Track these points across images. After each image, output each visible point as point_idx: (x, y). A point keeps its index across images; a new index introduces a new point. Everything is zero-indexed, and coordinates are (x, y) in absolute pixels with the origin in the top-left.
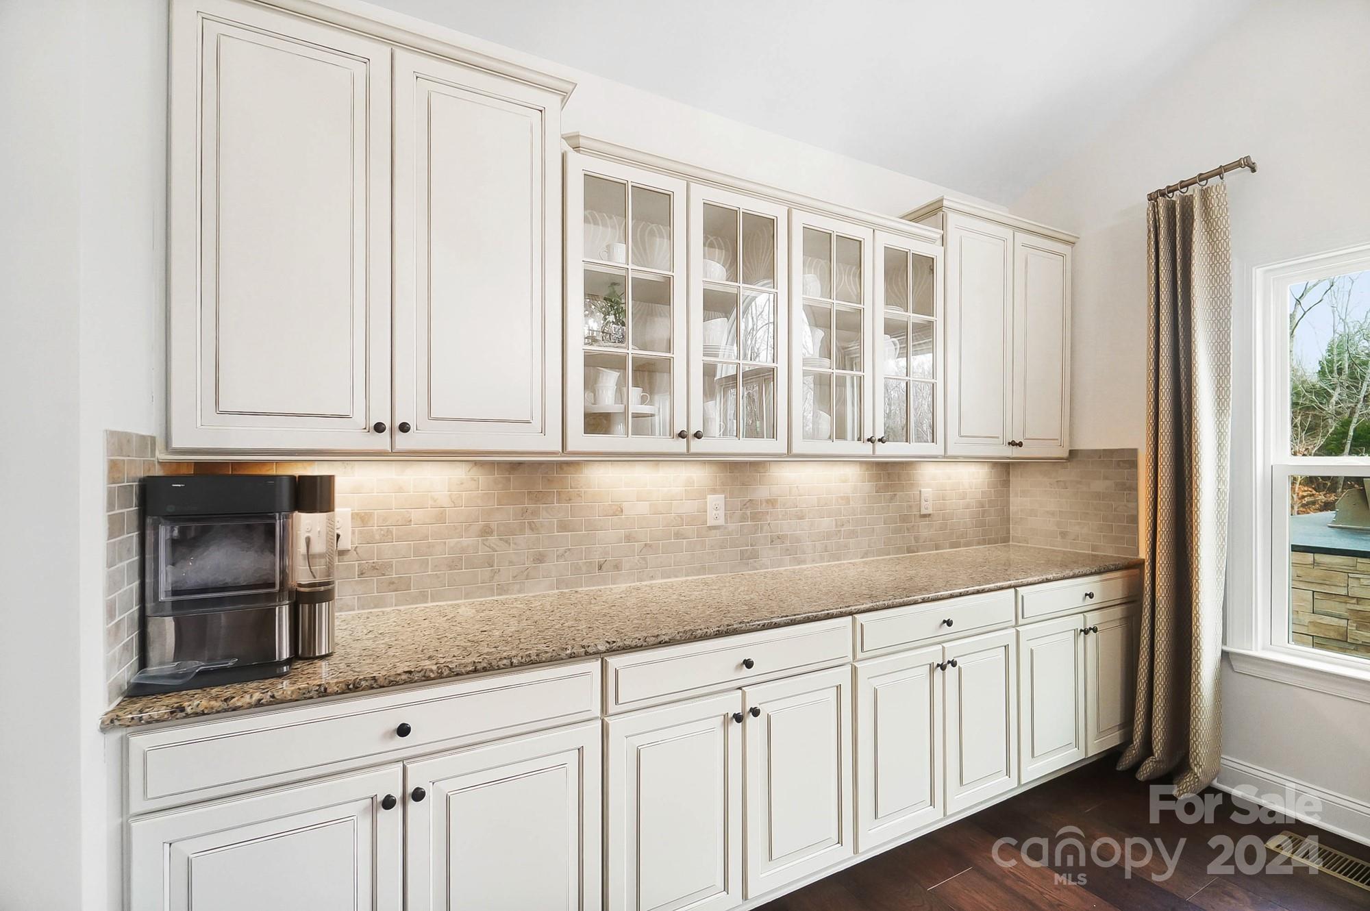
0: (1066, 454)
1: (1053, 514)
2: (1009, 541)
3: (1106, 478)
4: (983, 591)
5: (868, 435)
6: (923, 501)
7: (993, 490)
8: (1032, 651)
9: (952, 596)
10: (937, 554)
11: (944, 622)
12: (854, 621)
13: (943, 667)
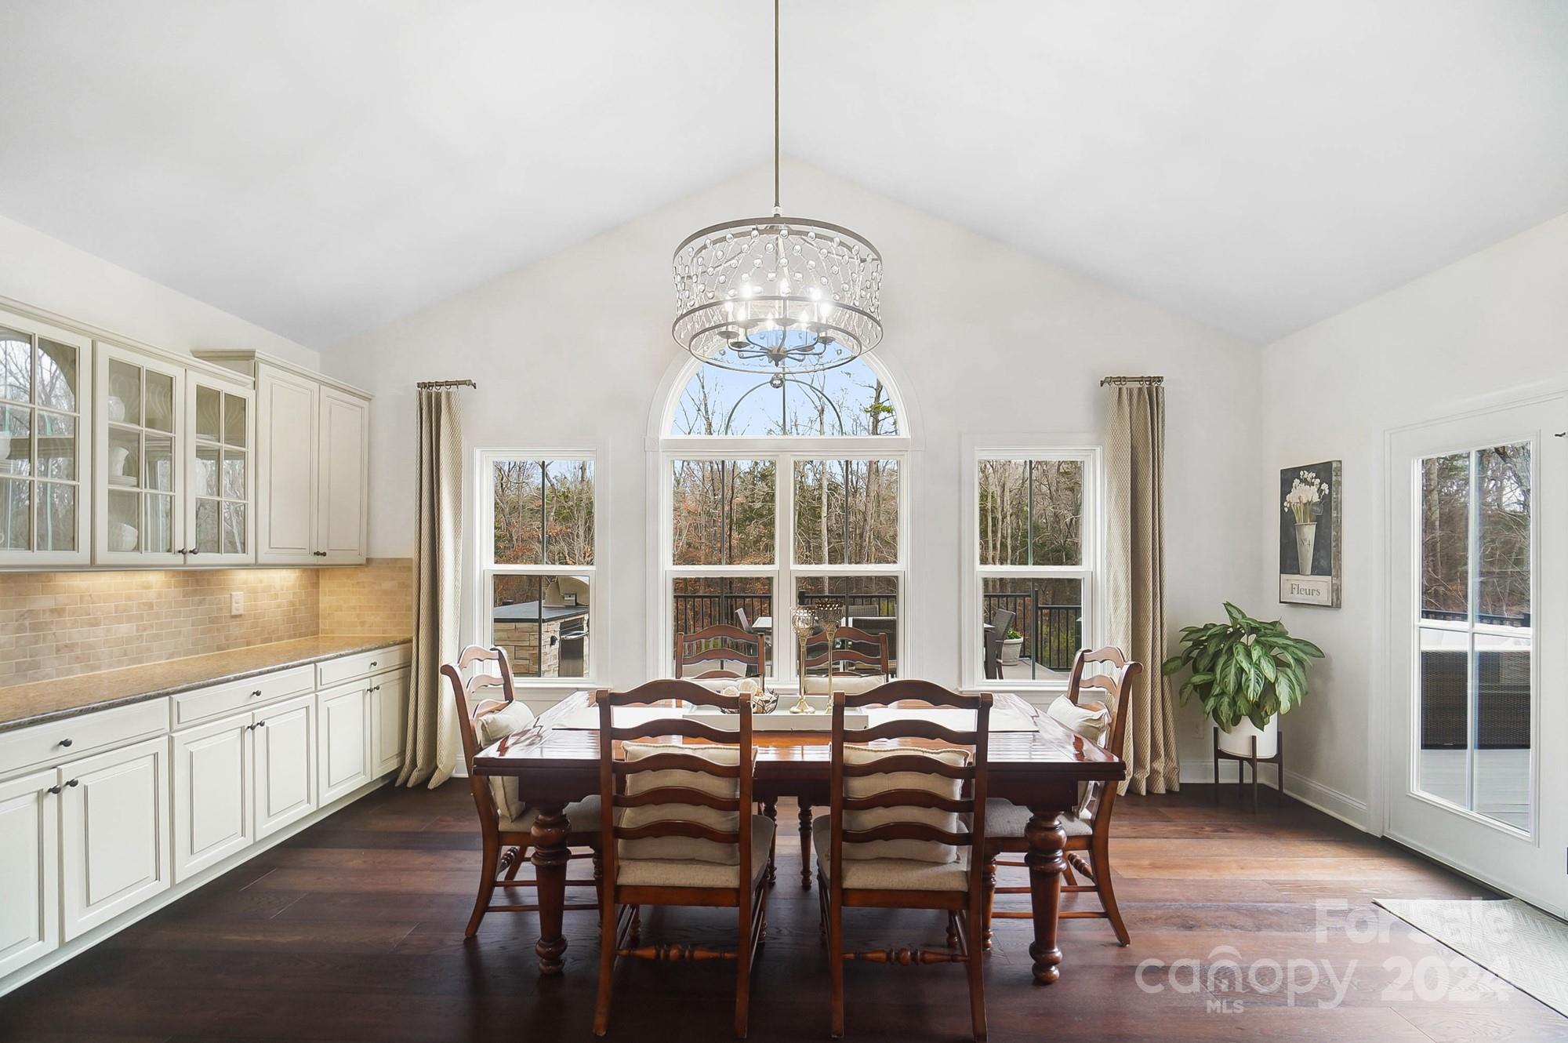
0: (364, 562)
1: (354, 608)
2: (318, 633)
3: (393, 579)
4: (287, 668)
5: (179, 546)
6: (234, 604)
7: (303, 591)
8: (328, 709)
9: (261, 673)
10: (248, 649)
11: (254, 693)
12: (171, 700)
13: (253, 728)
